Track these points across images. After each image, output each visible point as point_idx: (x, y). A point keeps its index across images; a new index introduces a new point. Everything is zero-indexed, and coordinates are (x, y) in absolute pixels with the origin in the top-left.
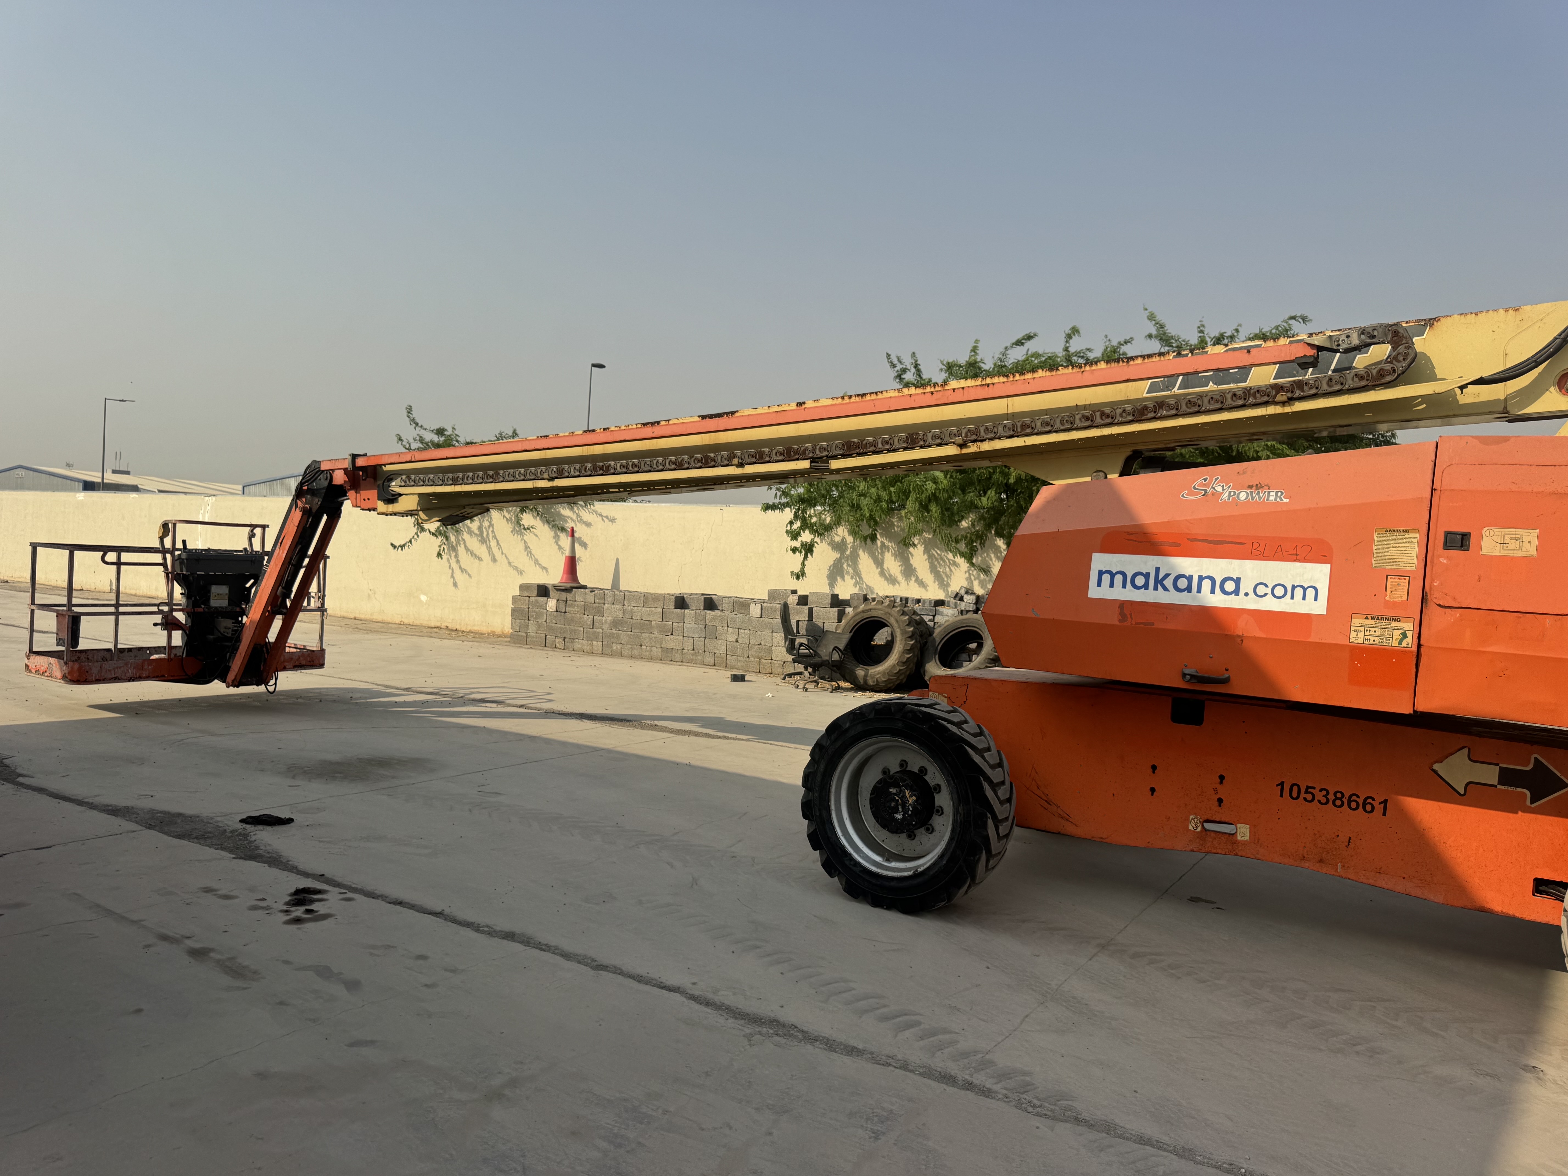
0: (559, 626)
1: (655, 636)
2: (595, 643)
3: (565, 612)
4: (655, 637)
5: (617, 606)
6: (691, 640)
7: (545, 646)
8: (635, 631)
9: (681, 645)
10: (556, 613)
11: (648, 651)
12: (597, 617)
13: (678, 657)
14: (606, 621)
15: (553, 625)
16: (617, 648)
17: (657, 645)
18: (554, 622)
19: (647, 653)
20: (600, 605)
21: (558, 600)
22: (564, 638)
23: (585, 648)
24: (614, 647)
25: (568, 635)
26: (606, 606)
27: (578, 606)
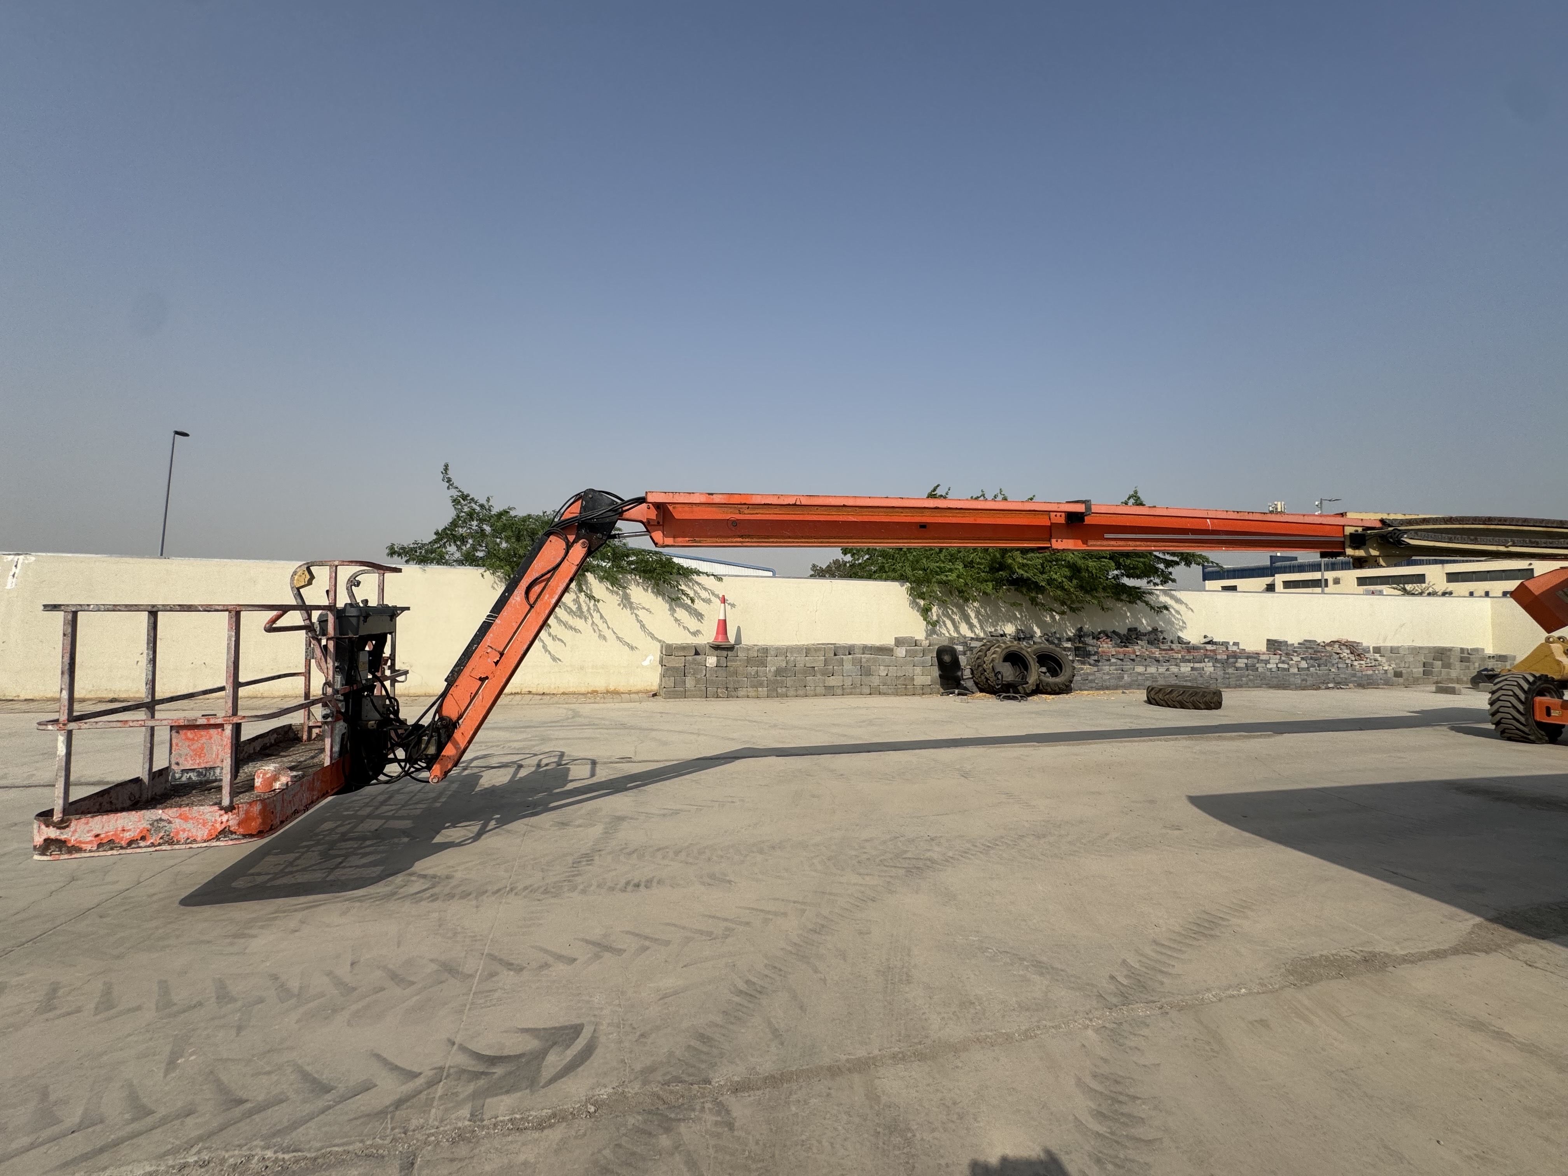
0: (721, 678)
3: (727, 667)
4: (819, 679)
5: (780, 658)
6: (851, 678)
7: (707, 697)
8: (799, 676)
9: (842, 683)
10: (716, 668)
11: (812, 691)
12: (760, 668)
13: (839, 691)
15: (714, 678)
16: (782, 691)
17: (820, 685)
18: (715, 675)
20: (762, 658)
21: (717, 657)
22: (727, 688)
23: (750, 694)
24: (779, 690)
25: (731, 686)
26: (769, 658)
27: (740, 661)
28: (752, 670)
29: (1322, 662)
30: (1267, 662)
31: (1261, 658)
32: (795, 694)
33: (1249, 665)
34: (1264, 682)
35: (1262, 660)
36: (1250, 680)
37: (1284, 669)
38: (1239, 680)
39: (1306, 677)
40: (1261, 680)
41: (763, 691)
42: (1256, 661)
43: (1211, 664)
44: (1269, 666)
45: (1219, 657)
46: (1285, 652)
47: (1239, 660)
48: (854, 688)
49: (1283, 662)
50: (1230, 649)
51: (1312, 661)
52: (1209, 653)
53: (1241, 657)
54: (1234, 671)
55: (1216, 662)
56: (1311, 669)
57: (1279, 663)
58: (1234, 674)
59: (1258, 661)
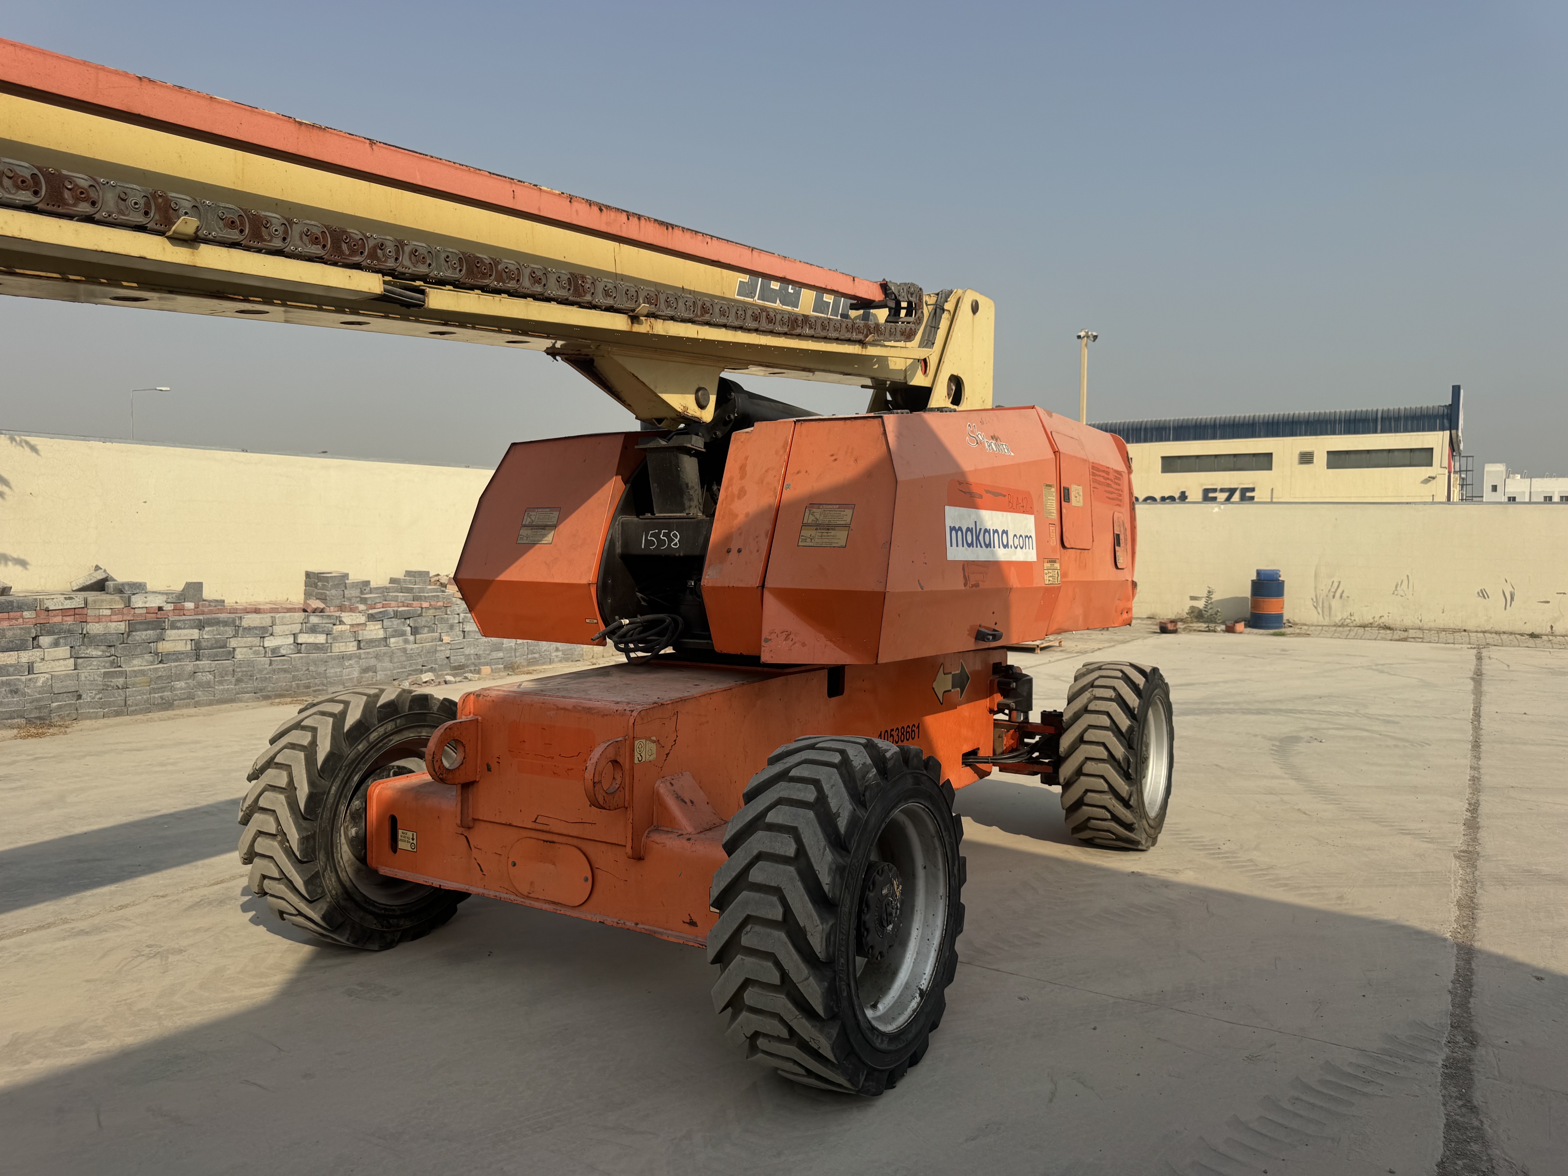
29: (422, 621)
31: (245, 623)
33: (204, 644)
34: (250, 686)
35: (249, 629)
36: (200, 685)
37: (317, 647)
38: (162, 689)
39: (373, 662)
40: (239, 681)
42: (230, 631)
43: (63, 651)
44: (269, 643)
45: (94, 628)
47: (171, 633)
49: (313, 630)
51: (396, 622)
52: (58, 619)
53: (179, 624)
54: (152, 663)
55: (83, 644)
56: (392, 640)
57: (301, 632)
58: (143, 673)
59: (237, 632)
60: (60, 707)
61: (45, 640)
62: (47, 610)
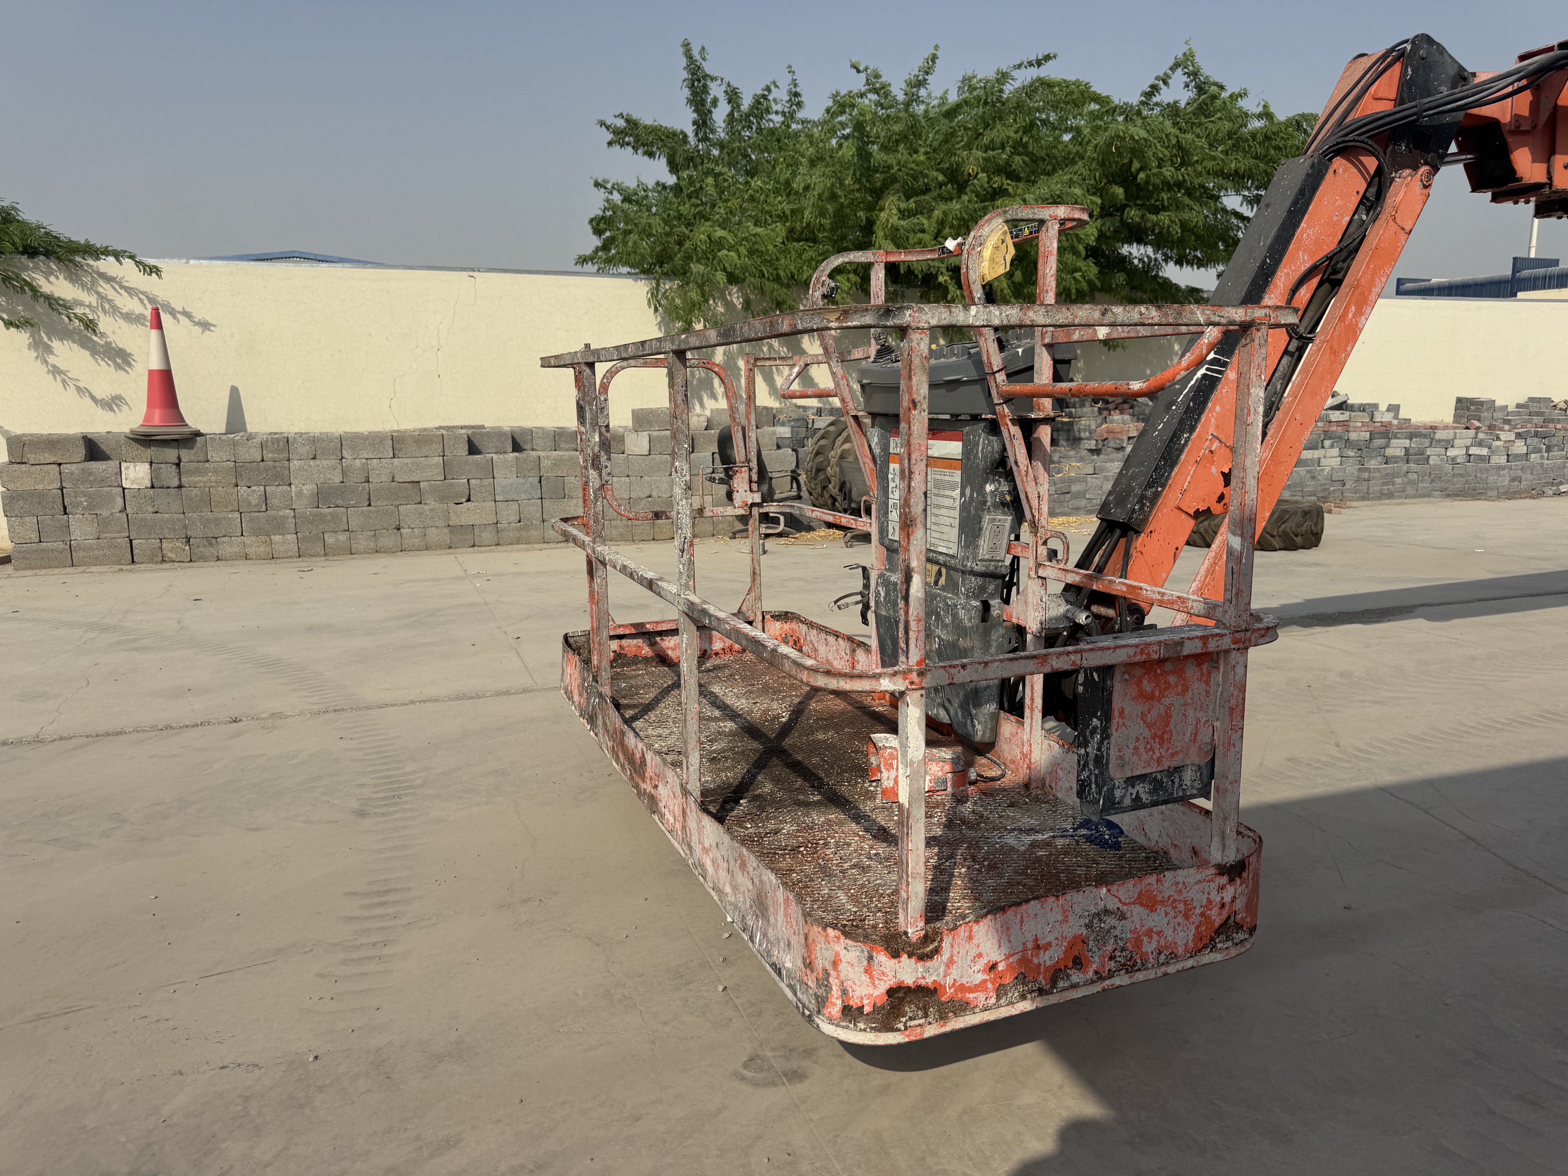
0: (167, 515)
1: (431, 507)
2: (277, 538)
3: (180, 487)
4: (432, 510)
5: (325, 463)
6: (514, 506)
7: (133, 561)
8: (379, 503)
9: (493, 517)
10: (151, 491)
11: (417, 537)
12: (274, 488)
13: (488, 536)
14: (300, 494)
15: (149, 516)
16: (337, 540)
17: (437, 524)
18: (150, 509)
19: (416, 540)
20: (277, 464)
21: (151, 463)
22: (188, 539)
23: (251, 551)
24: (330, 539)
25: (196, 532)
26: (295, 464)
27: (215, 471)
28: (252, 494)
29: (1554, 441)
30: (1448, 444)
31: (1437, 437)
32: (372, 545)
33: (1411, 451)
34: (1438, 485)
35: (1439, 441)
36: (1411, 482)
37: (1481, 458)
38: (1387, 483)
39: (1519, 473)
40: (1433, 481)
41: (285, 541)
42: (1427, 442)
43: (1335, 452)
44: (1451, 453)
45: (1353, 436)
46: (1487, 423)
47: (1394, 442)
48: (526, 528)
49: (1480, 444)
50: (1377, 418)
51: (1536, 440)
52: (1334, 428)
53: (1399, 435)
54: (1381, 464)
55: (1345, 447)
56: (1533, 456)
57: (1472, 445)
58: (1379, 470)
59: (1431, 442)
60: (1334, 490)
61: (1327, 443)
62: (1330, 422)
